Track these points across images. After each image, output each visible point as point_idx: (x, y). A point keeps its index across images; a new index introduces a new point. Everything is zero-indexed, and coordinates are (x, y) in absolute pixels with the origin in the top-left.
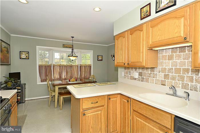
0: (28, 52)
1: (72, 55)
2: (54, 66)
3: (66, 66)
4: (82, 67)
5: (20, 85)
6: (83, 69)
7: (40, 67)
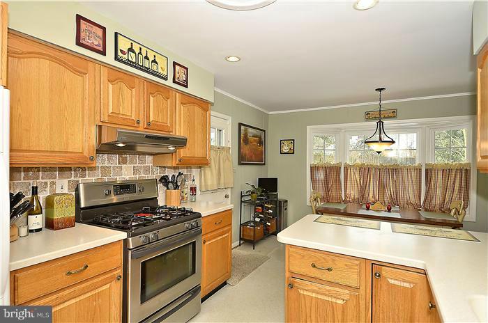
0: (293, 140)
1: (380, 139)
2: (346, 168)
3: (380, 169)
4: (433, 171)
5: (276, 201)
6: (438, 179)
7: (314, 169)
